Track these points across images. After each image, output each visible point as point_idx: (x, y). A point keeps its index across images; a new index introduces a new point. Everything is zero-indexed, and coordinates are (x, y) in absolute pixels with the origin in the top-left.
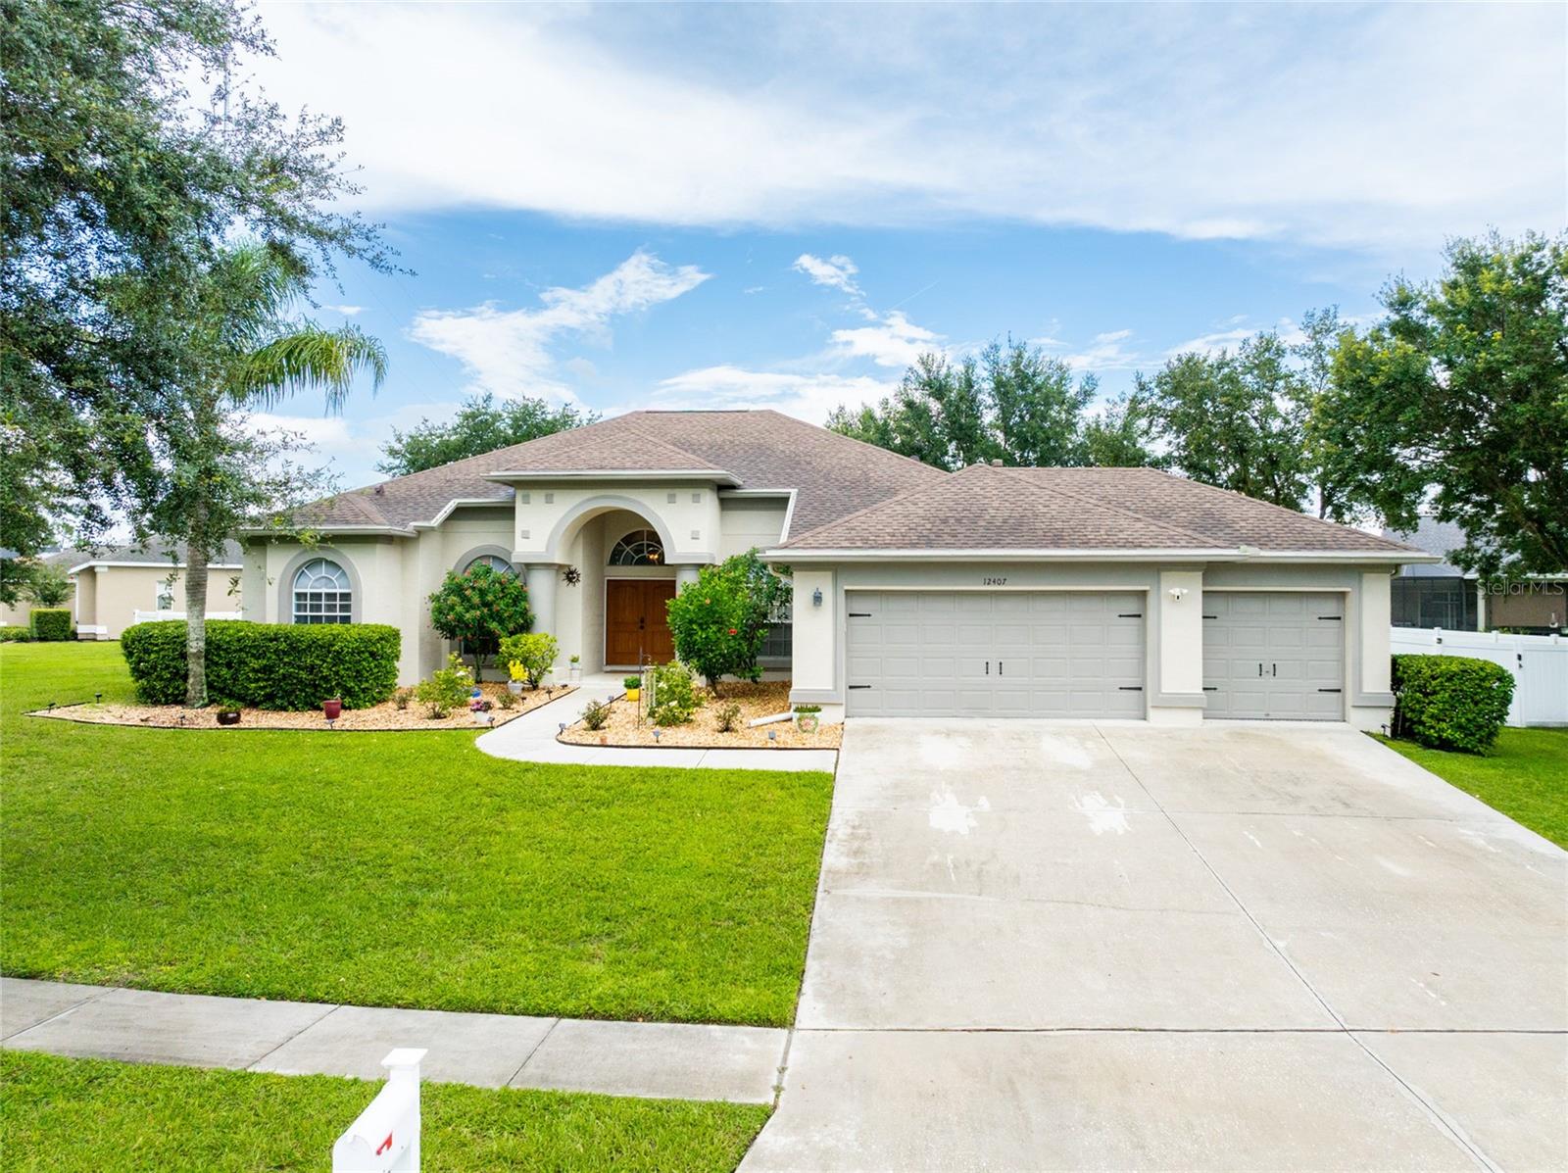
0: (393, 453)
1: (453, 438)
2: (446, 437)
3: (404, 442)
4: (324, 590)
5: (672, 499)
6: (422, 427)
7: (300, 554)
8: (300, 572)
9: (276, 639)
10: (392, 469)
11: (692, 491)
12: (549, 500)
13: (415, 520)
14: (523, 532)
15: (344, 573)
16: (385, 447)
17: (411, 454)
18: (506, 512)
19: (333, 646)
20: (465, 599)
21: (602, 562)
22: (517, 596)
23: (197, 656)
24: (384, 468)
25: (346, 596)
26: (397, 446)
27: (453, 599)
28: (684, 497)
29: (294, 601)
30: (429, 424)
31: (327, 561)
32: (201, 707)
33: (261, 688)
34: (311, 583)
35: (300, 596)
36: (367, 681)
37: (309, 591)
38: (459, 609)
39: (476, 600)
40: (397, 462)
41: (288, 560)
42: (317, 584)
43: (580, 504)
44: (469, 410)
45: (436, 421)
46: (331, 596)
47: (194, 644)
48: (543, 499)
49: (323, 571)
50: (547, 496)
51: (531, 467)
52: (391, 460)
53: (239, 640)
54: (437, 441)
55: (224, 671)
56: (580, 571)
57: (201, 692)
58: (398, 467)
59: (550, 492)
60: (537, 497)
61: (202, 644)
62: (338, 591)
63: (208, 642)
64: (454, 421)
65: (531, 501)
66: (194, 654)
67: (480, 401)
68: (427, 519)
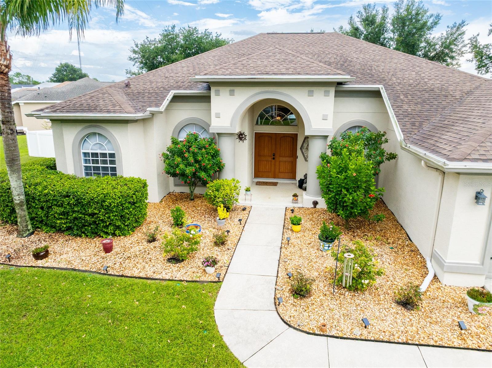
0: (135, 52)
1: (159, 45)
2: (156, 45)
3: (139, 47)
4: (99, 151)
5: (311, 94)
6: (146, 40)
7: (81, 130)
8: (84, 140)
9: (68, 196)
10: (135, 59)
11: (324, 89)
12: (232, 93)
13: (150, 106)
14: (216, 114)
15: (109, 141)
16: (132, 49)
17: (143, 53)
18: (205, 99)
19: (104, 201)
20: (184, 158)
21: (253, 124)
22: (214, 154)
23: (21, 204)
24: (131, 58)
25: (112, 155)
26: (136, 49)
27: (178, 159)
28: (319, 92)
29: (82, 157)
30: (149, 39)
31: (99, 134)
32: (27, 236)
33: (65, 223)
34: (92, 146)
35: (85, 154)
36: (129, 219)
37: (90, 151)
38: (182, 166)
39: (191, 159)
40: (137, 56)
41: (76, 133)
42: (95, 147)
43: (252, 96)
44: (165, 33)
45: (151, 38)
46: (104, 155)
47: (17, 198)
48: (228, 93)
49: (97, 139)
50: (230, 91)
51: (220, 72)
52: (134, 55)
53: (46, 195)
54: (153, 46)
55: (40, 212)
56: (246, 133)
57: (27, 226)
58: (137, 58)
59: (232, 88)
60: (225, 91)
61: (23, 197)
62: (107, 152)
63: (27, 194)
64: (158, 37)
65: (221, 94)
66: (18, 204)
67: (170, 28)
68: (157, 105)
